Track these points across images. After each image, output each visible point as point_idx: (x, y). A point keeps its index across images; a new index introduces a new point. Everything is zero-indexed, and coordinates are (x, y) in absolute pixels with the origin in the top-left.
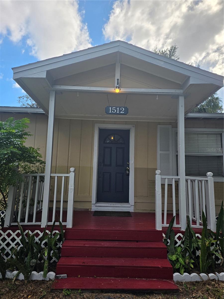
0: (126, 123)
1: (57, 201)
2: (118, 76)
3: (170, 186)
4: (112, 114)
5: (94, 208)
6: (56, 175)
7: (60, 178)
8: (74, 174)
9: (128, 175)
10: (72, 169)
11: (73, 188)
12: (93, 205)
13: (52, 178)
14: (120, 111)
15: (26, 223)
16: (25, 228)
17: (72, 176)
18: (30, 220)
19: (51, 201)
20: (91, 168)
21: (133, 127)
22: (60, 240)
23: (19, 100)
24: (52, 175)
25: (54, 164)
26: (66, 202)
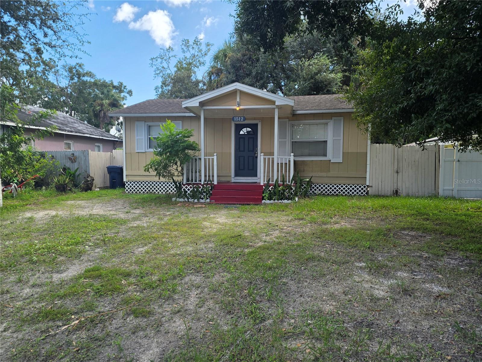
0: (255, 119)
1: (208, 176)
2: (238, 100)
3: (282, 164)
4: (236, 121)
5: (233, 180)
6: (207, 157)
7: (209, 159)
8: (216, 156)
9: (257, 157)
10: (215, 154)
11: (216, 164)
12: (232, 178)
13: (205, 160)
14: (241, 119)
15: (194, 182)
16: (194, 184)
17: (215, 158)
18: (196, 181)
19: (205, 176)
20: (230, 153)
21: (260, 121)
22: (211, 190)
23: (152, 62)
24: (205, 157)
25: (205, 152)
26: (213, 176)
